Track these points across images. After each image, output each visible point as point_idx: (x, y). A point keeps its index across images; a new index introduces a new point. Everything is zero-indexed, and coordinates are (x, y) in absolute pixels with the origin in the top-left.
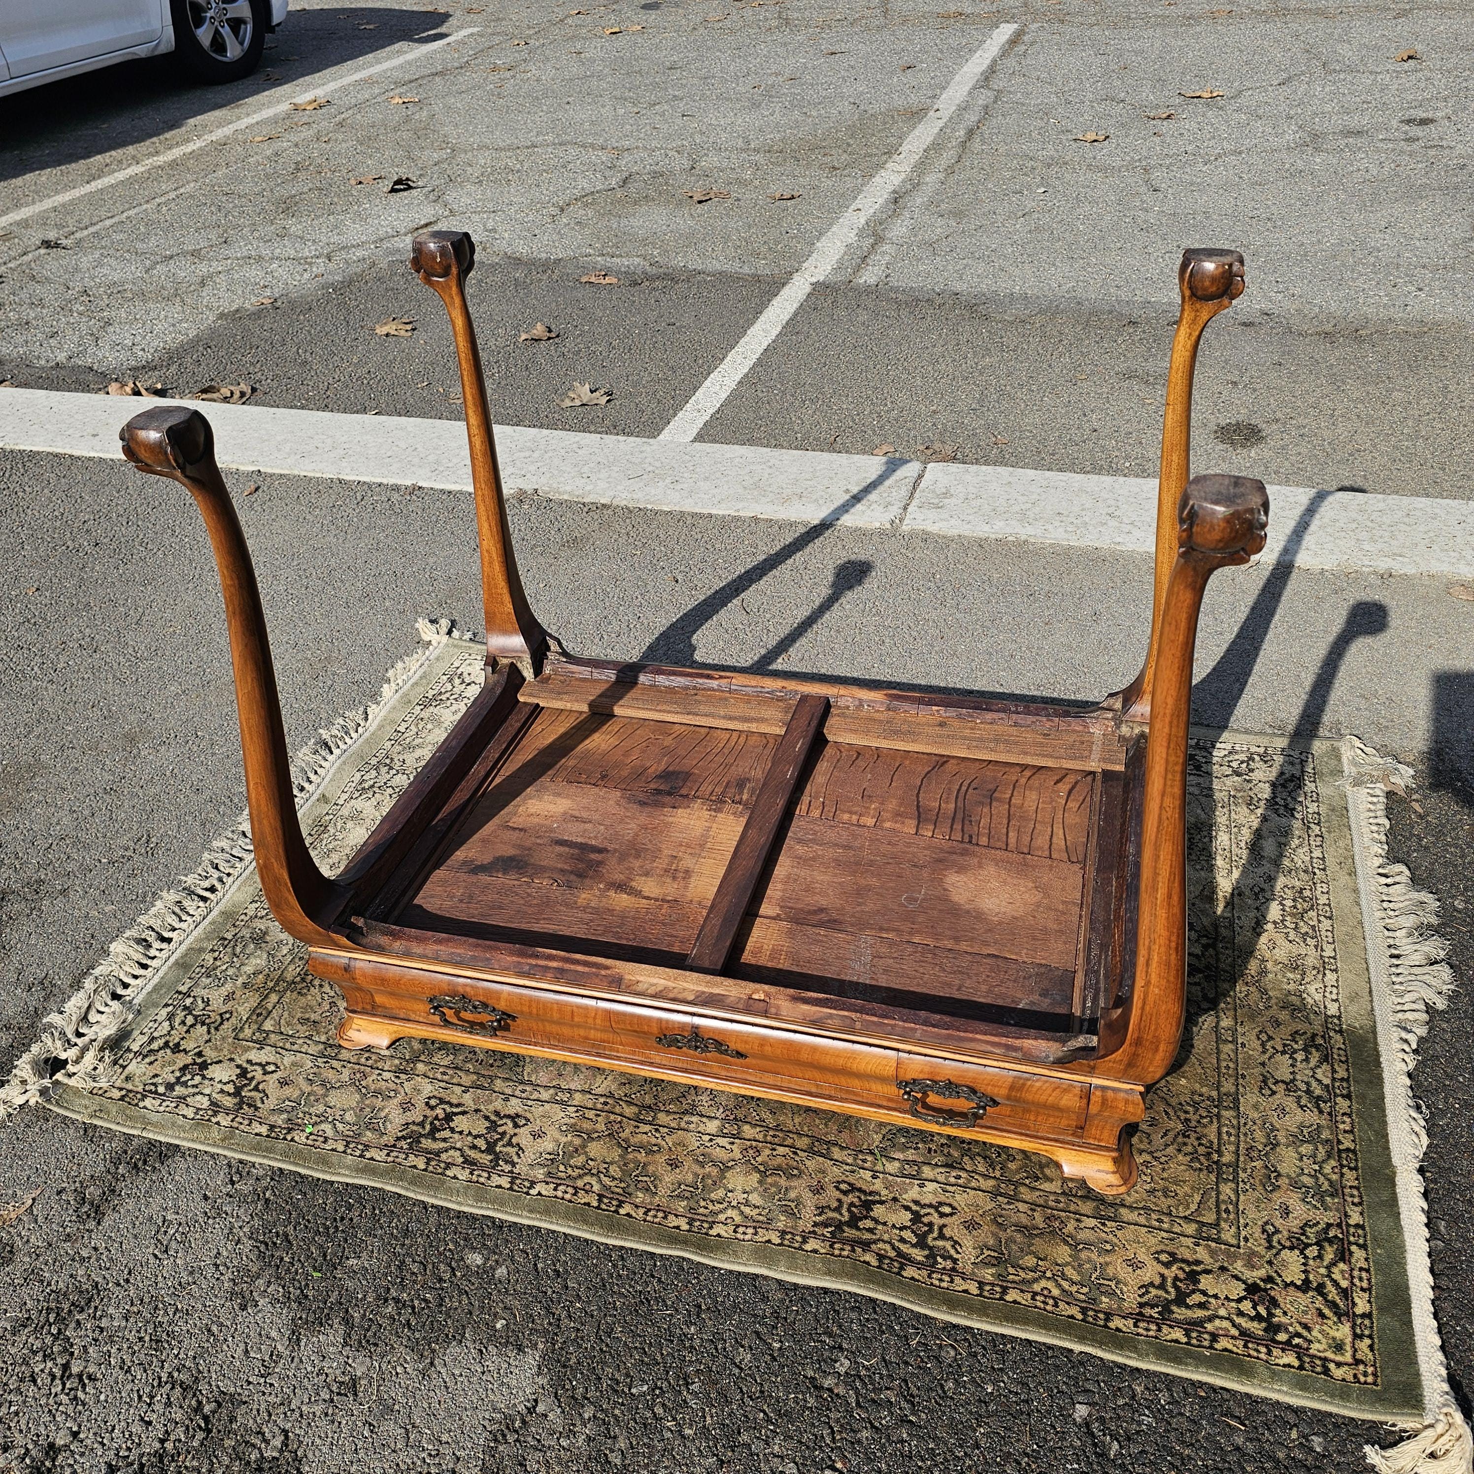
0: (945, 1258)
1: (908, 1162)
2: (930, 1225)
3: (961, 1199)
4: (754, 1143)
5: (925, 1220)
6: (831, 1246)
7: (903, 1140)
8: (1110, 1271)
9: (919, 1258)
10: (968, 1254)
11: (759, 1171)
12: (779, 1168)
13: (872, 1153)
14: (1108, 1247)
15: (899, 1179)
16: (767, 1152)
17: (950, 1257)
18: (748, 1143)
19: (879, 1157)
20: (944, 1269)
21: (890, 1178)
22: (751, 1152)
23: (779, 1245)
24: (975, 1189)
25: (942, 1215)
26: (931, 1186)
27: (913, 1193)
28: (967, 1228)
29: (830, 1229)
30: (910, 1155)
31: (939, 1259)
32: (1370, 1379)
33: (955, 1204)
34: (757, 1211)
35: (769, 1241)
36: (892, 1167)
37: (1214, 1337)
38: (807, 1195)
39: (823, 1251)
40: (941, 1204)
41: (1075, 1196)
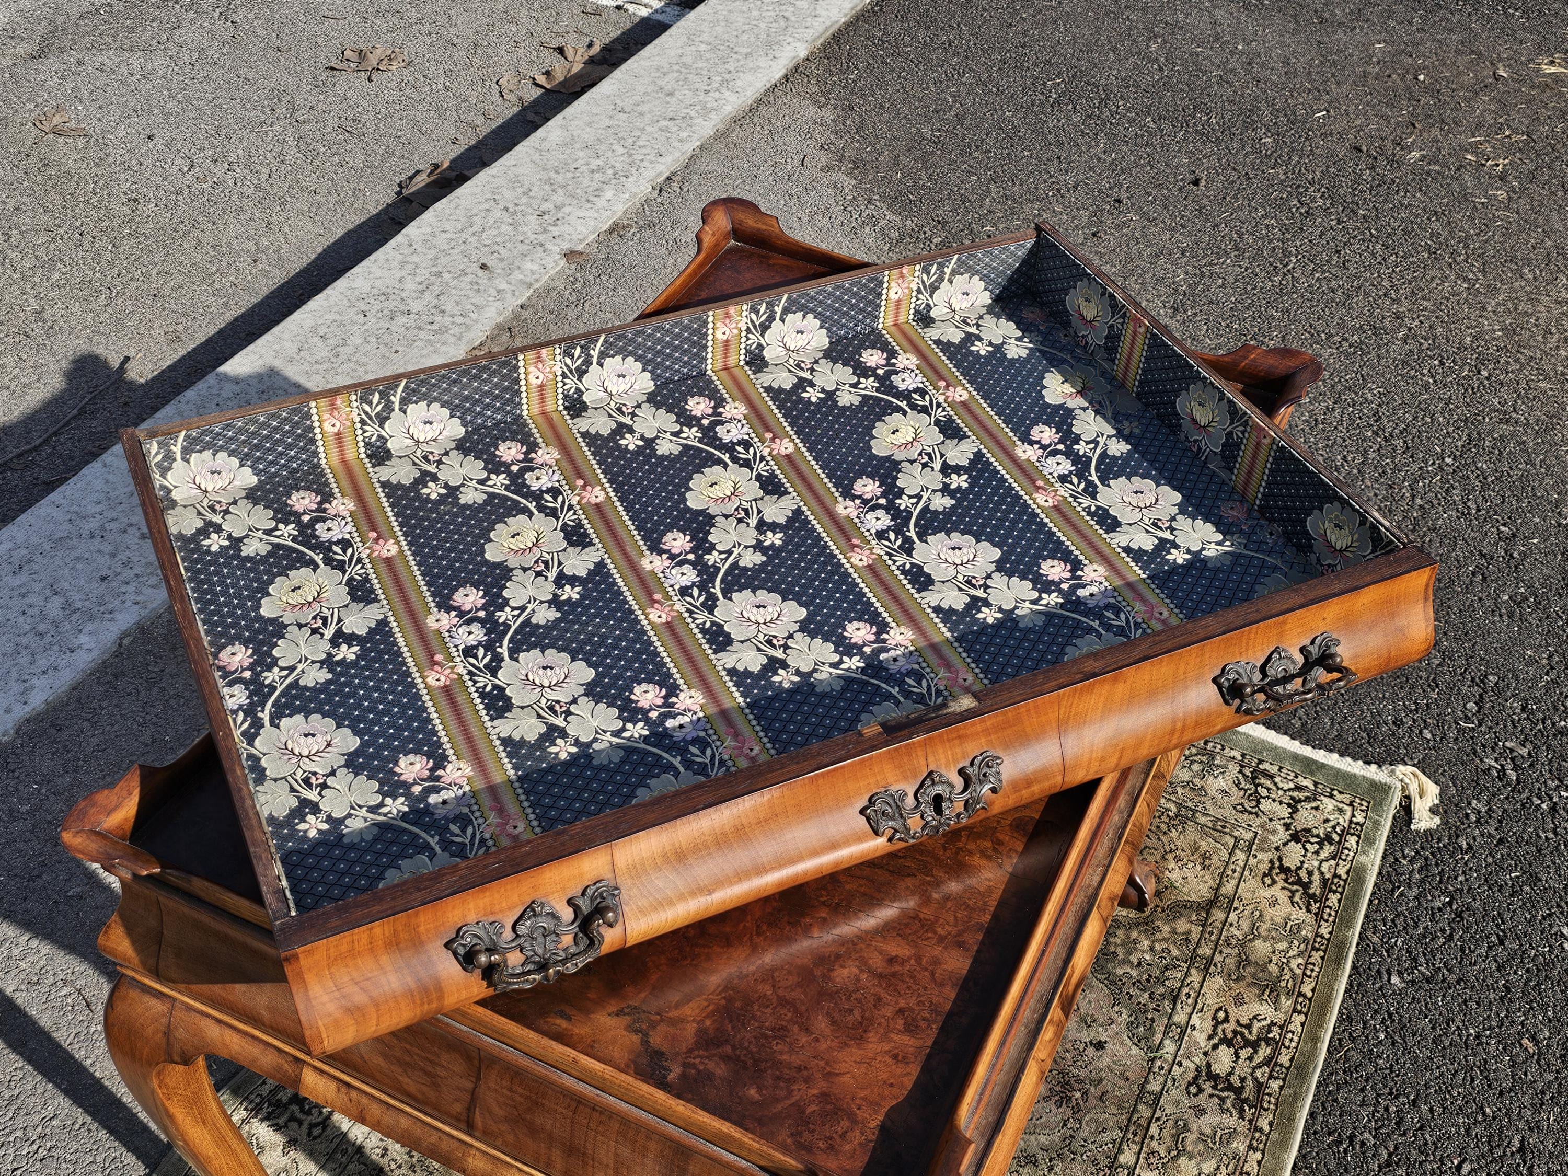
0: (1270, 1031)
1: (1165, 1033)
2: (1235, 1032)
3: (1211, 999)
4: (1143, 1155)
5: (1230, 1035)
6: (1266, 1110)
7: (1142, 1029)
8: (1279, 920)
9: (1269, 1050)
10: (1266, 1011)
11: (1177, 1157)
12: (1176, 1137)
13: (1153, 1060)
14: (1257, 913)
15: (1184, 1045)
16: (1154, 1144)
17: (1269, 1026)
18: (1141, 1161)
19: (1158, 1054)
20: (1280, 1035)
21: (1181, 1052)
22: (1152, 1160)
23: (1263, 1154)
24: (1202, 986)
25: (1226, 1020)
26: (1195, 1020)
27: (1201, 1038)
28: (1241, 1004)
29: (1247, 1108)
30: (1160, 1029)
31: (1271, 1035)
32: (1365, 804)
33: (1217, 1006)
34: (1223, 1168)
35: (1259, 1163)
36: (1169, 1047)
37: (1335, 876)
38: (1206, 1119)
39: (1271, 1116)
40: (1215, 1018)
41: (1206, 919)
